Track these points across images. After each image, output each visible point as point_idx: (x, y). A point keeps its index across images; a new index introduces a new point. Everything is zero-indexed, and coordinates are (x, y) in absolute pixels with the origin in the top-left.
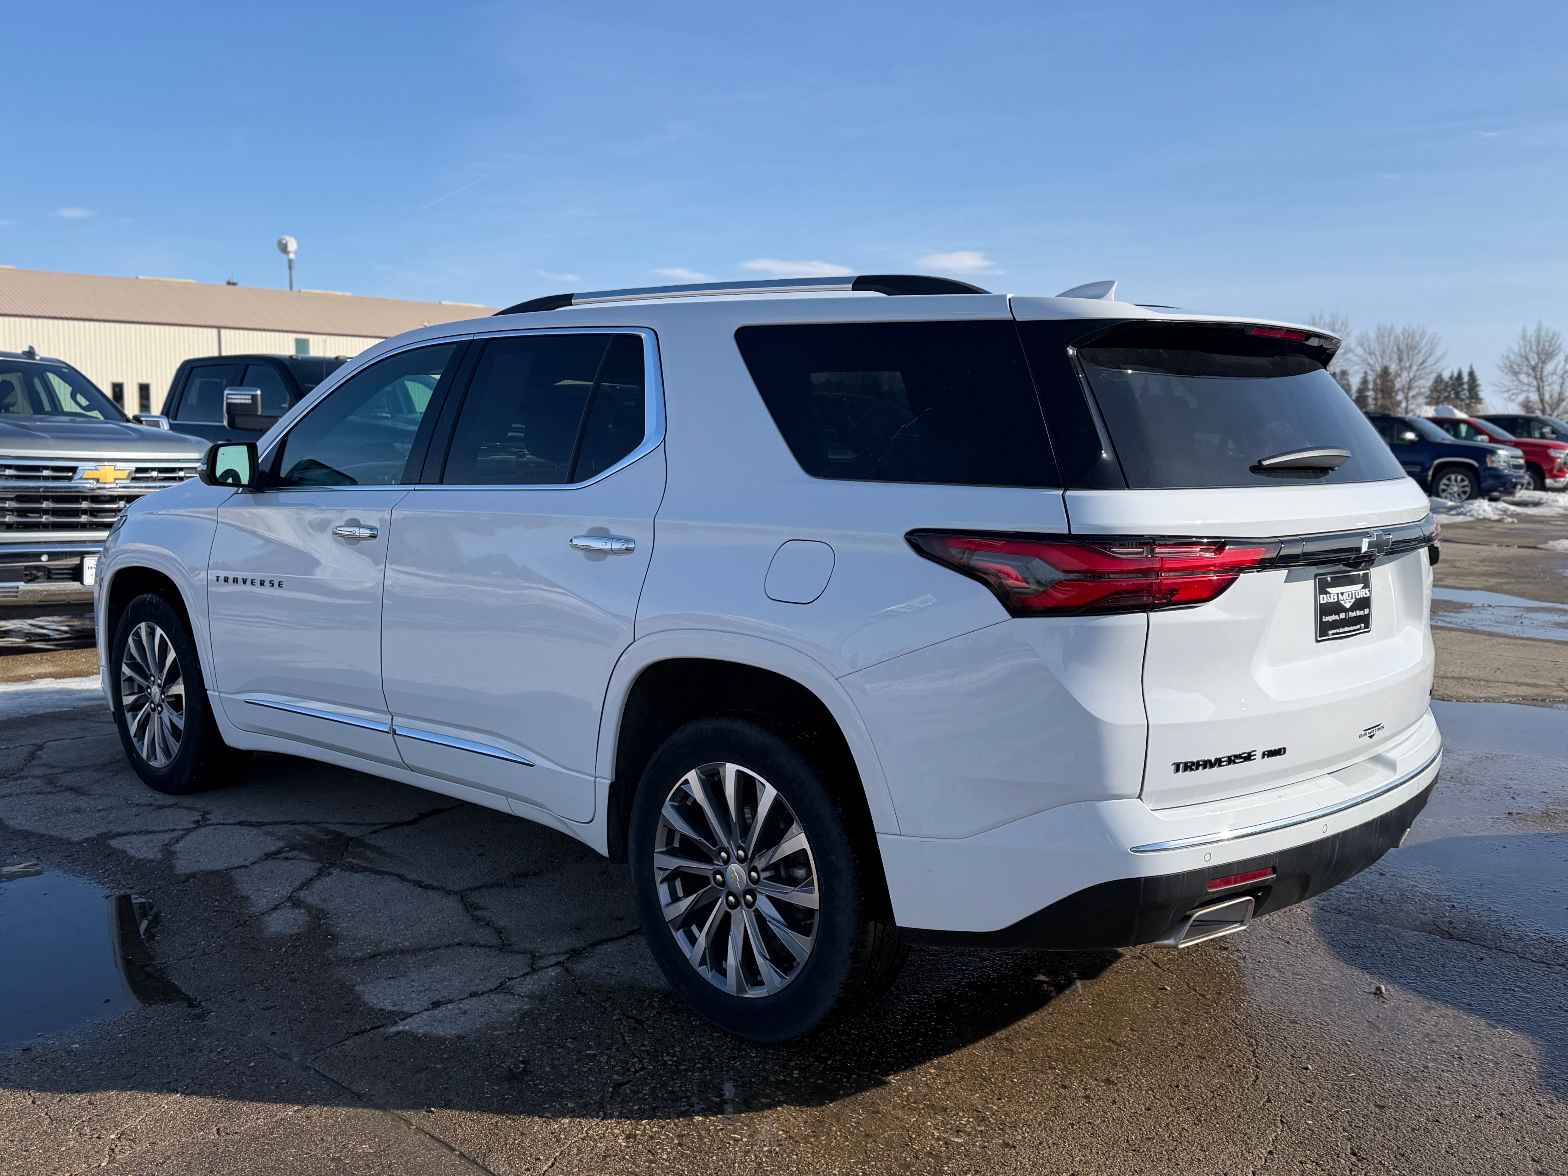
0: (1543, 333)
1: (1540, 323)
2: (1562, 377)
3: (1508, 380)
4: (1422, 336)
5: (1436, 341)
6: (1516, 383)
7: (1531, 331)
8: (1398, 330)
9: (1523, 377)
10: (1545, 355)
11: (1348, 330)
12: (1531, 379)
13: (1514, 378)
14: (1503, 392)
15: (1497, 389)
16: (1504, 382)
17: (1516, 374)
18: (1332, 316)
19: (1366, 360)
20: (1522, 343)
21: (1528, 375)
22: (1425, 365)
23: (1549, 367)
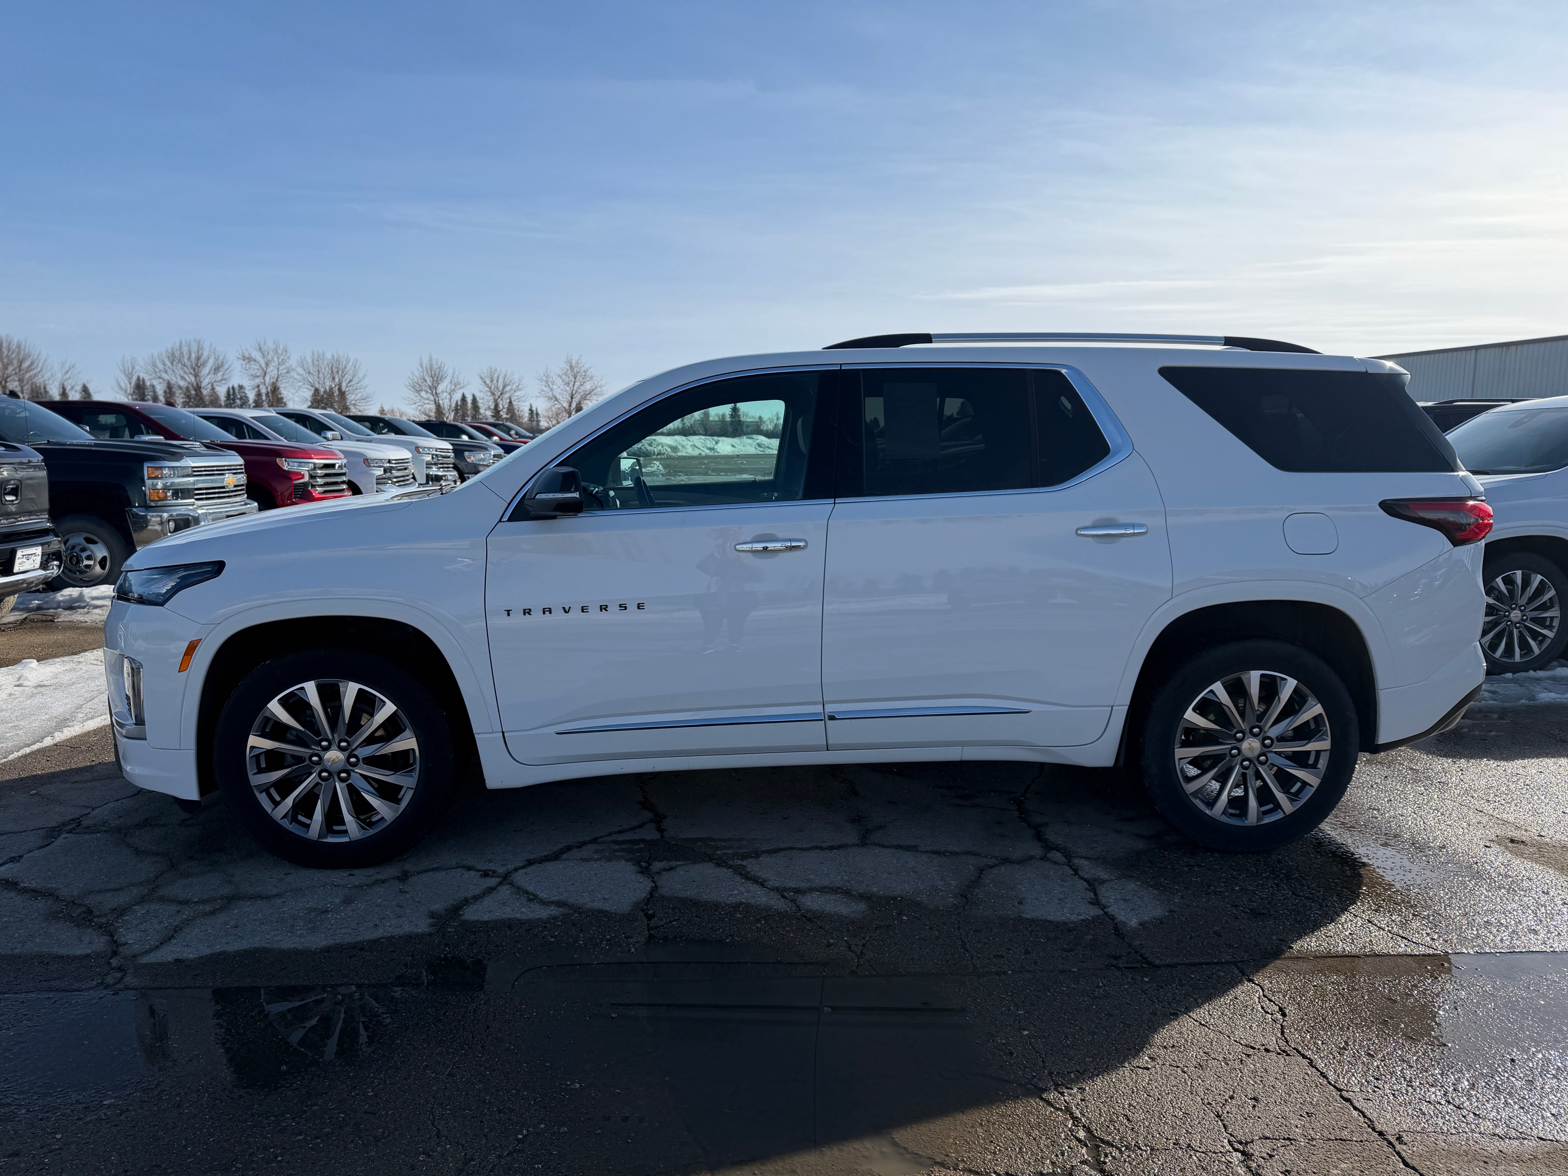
0: (434, 362)
1: (431, 355)
2: (450, 394)
3: (412, 395)
4: (348, 361)
5: (358, 365)
6: (419, 397)
7: (425, 361)
8: (328, 356)
9: (423, 394)
10: (437, 378)
11: (288, 354)
12: (429, 395)
13: (417, 395)
14: (412, 404)
15: (407, 402)
16: (411, 397)
17: (418, 392)
18: (275, 343)
19: (307, 378)
20: (421, 369)
21: (427, 392)
22: (352, 383)
23: (440, 388)
